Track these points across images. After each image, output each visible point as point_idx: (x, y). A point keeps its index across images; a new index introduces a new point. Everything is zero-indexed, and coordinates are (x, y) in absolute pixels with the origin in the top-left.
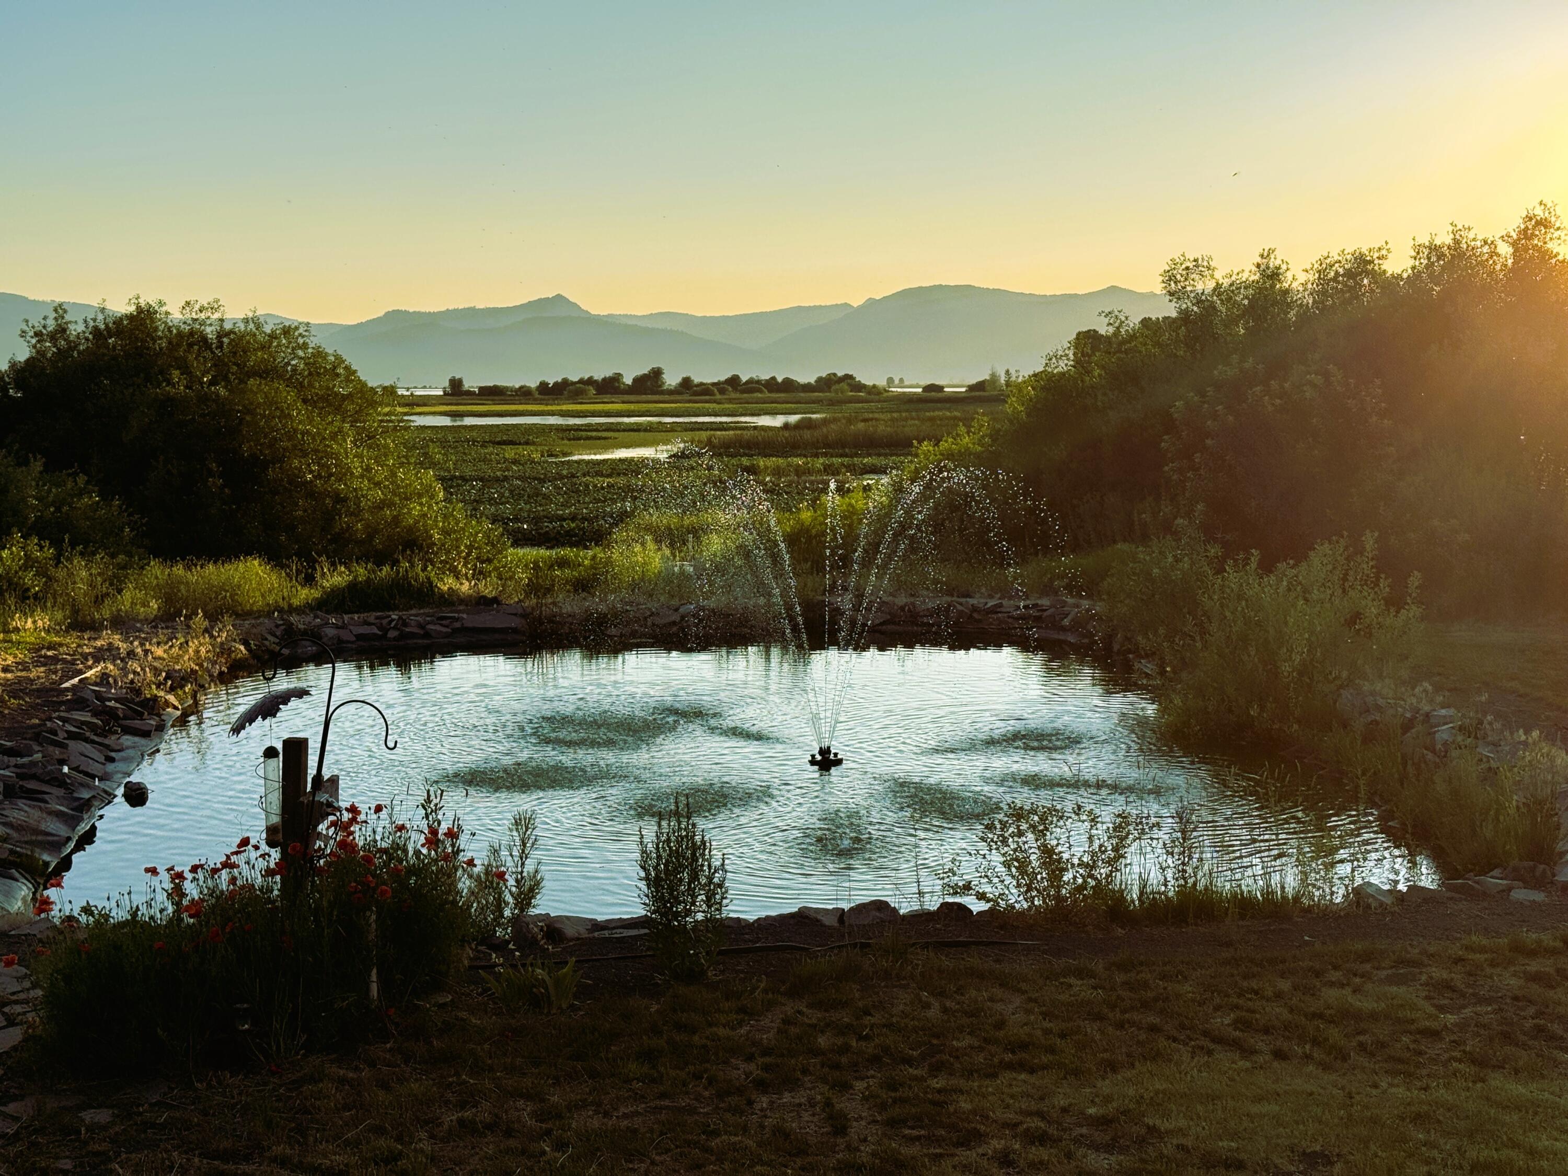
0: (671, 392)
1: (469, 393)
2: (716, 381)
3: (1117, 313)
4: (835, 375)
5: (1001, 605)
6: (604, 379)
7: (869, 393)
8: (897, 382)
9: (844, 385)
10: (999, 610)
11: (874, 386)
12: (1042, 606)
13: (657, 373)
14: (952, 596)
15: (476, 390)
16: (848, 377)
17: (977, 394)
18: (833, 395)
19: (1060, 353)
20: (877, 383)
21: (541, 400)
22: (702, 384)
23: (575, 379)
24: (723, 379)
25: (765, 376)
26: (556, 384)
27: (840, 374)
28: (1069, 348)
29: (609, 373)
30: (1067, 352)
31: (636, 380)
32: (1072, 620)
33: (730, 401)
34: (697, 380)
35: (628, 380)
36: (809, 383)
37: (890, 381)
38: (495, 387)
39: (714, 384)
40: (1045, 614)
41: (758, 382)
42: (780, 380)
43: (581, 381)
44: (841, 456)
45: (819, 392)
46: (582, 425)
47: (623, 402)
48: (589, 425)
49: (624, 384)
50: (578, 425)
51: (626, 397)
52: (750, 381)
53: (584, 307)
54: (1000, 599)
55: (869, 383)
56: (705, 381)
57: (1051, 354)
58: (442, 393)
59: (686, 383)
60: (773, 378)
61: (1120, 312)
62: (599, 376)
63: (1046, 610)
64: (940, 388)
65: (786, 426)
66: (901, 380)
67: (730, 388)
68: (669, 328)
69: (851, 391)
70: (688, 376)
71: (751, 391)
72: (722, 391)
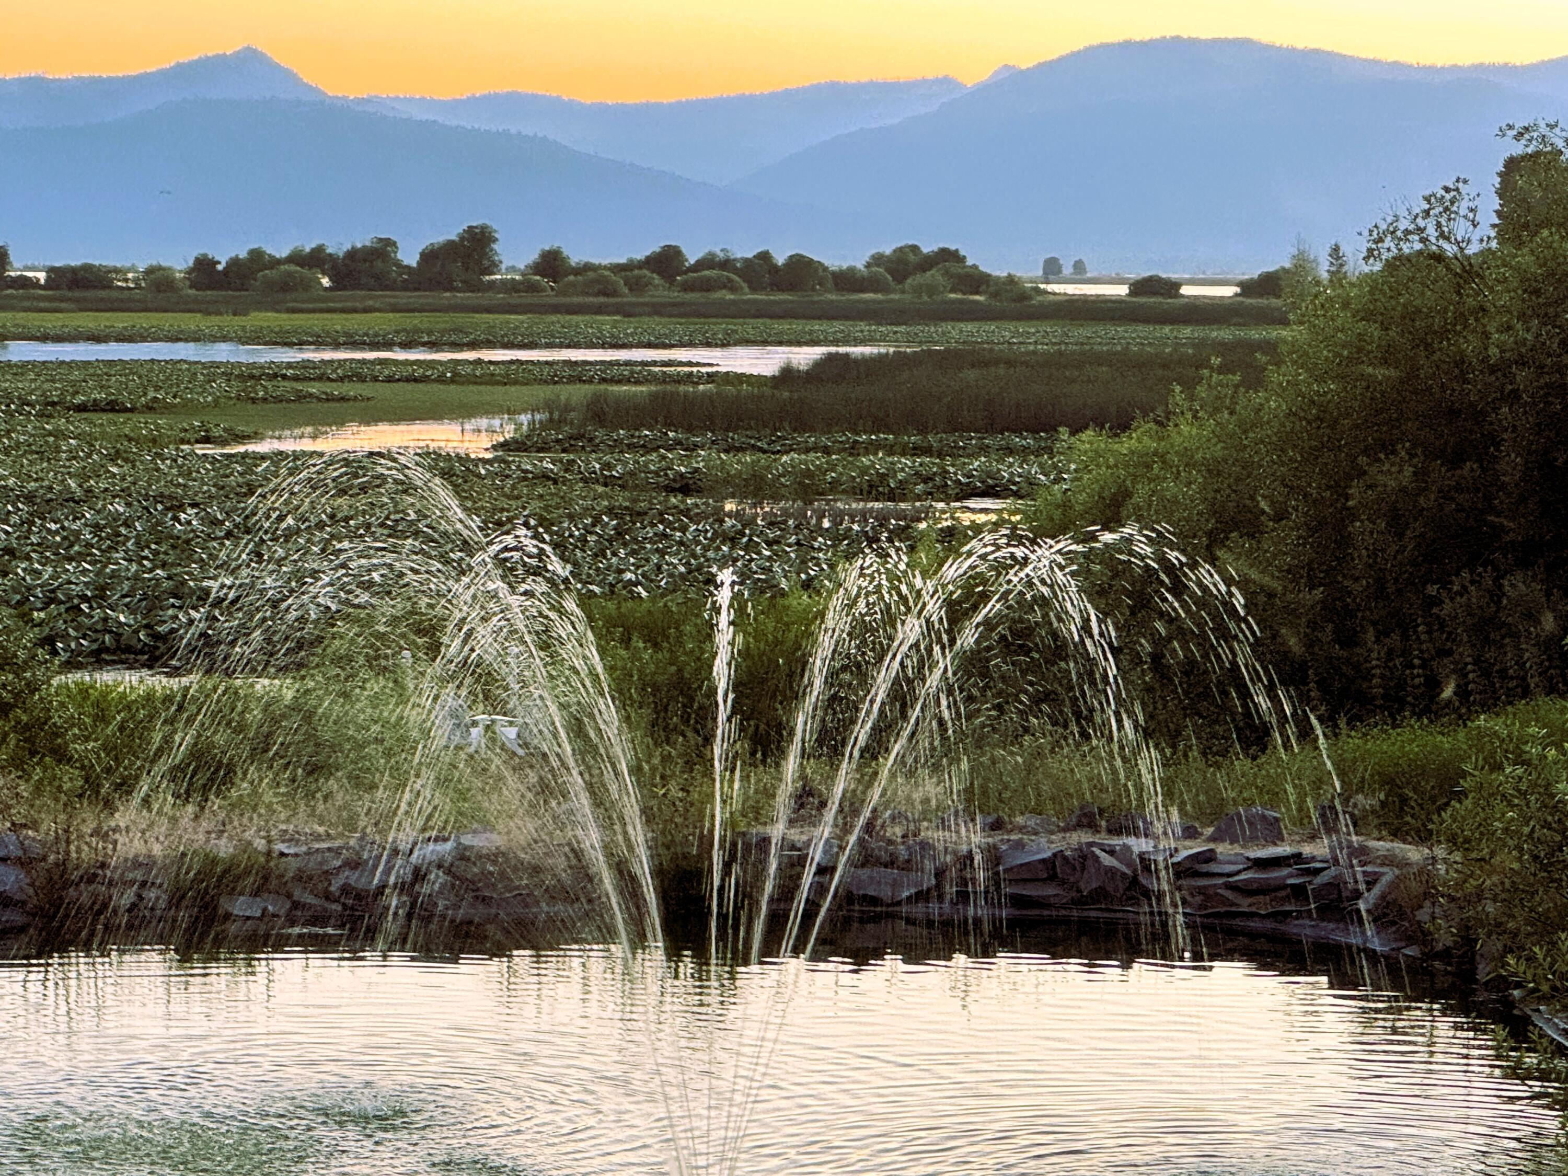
0: (511, 287)
1: (24, 283)
2: (623, 260)
3: (1544, 130)
4: (915, 249)
5: (1208, 857)
6: (352, 254)
7: (995, 295)
8: (1067, 271)
9: (934, 275)
10: (1204, 868)
11: (1011, 280)
12: (1313, 859)
13: (479, 240)
14: (1096, 829)
15: (42, 276)
16: (948, 256)
17: (1262, 302)
18: (907, 297)
19: (1404, 224)
20: (1018, 273)
21: (196, 300)
22: (588, 267)
23: (282, 253)
24: (640, 255)
25: (744, 251)
26: (234, 263)
27: (928, 247)
28: (1427, 213)
29: (362, 239)
30: (1421, 223)
31: (429, 256)
32: (1383, 897)
33: (657, 310)
34: (576, 256)
35: (409, 256)
36: (852, 269)
37: (1052, 269)
38: (87, 268)
39: (618, 269)
40: (1319, 880)
41: (726, 264)
42: (780, 259)
43: (296, 258)
44: (917, 451)
45: (875, 291)
46: (289, 365)
47: (395, 309)
48: (306, 365)
49: (398, 264)
50: (279, 365)
51: (403, 298)
52: (707, 262)
54: (1213, 839)
55: (999, 272)
56: (595, 261)
57: (1383, 226)
59: (551, 264)
60: (764, 256)
61: (1551, 127)
62: (338, 246)
63: (1318, 871)
64: (1172, 287)
65: (787, 374)
66: (1079, 266)
67: (657, 279)
68: (513, 131)
69: (953, 291)
70: (556, 246)
71: (707, 286)
72: (636, 286)
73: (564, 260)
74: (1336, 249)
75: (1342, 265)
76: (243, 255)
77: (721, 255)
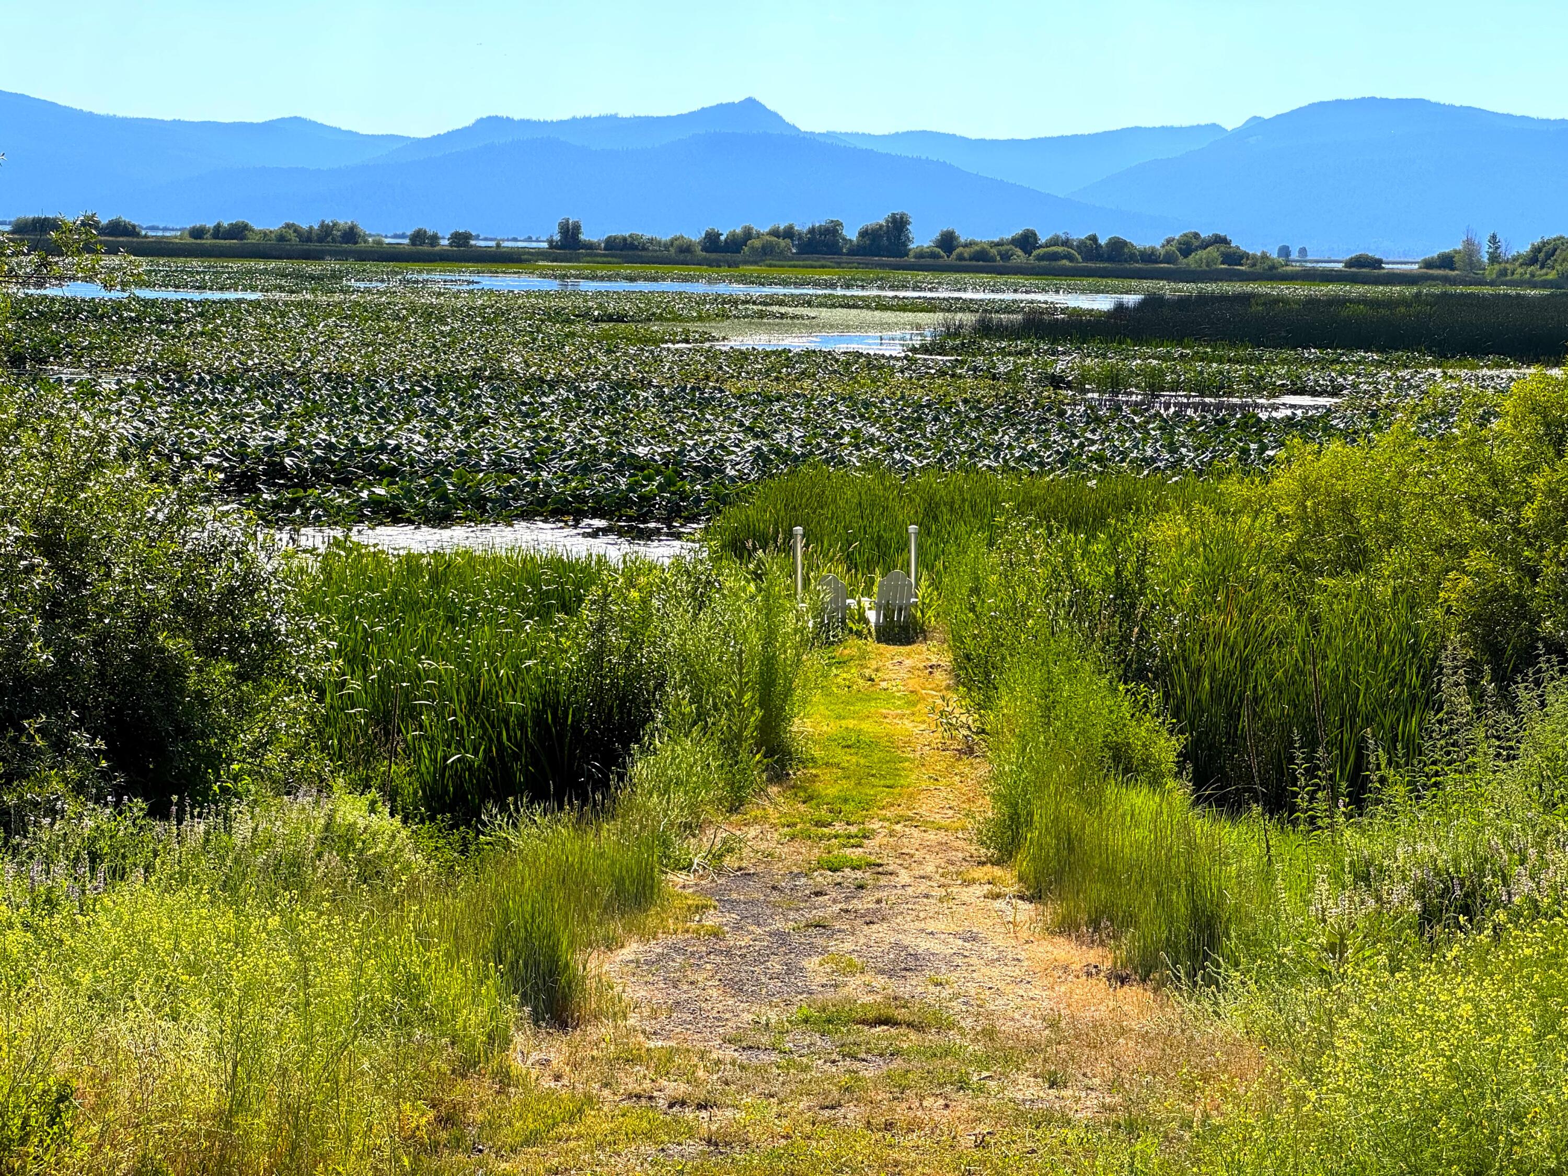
0: (921, 255)
1: (590, 246)
2: (996, 240)
4: (1196, 235)
6: (812, 231)
9: (1210, 252)
13: (899, 225)
15: (601, 242)
16: (1220, 240)
17: (1441, 272)
18: (1192, 265)
21: (705, 259)
22: (973, 243)
23: (765, 229)
24: (1008, 236)
25: (1079, 235)
26: (732, 236)
27: (1205, 234)
29: (819, 220)
31: (864, 234)
33: (1020, 270)
34: (963, 237)
35: (851, 233)
36: (1153, 249)
41: (1066, 243)
42: (1103, 241)
43: (775, 233)
45: (1169, 262)
49: (844, 239)
51: (848, 259)
52: (1054, 242)
53: (788, 118)
56: (978, 240)
58: (545, 245)
59: (947, 241)
60: (1094, 239)
62: (802, 226)
64: (1378, 263)
67: (1019, 252)
68: (924, 157)
69: (1222, 263)
70: (950, 229)
71: (1055, 257)
72: (1006, 256)
73: (956, 238)
74: (1494, 237)
75: (1497, 248)
76: (739, 230)
77: (1064, 237)
